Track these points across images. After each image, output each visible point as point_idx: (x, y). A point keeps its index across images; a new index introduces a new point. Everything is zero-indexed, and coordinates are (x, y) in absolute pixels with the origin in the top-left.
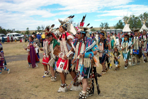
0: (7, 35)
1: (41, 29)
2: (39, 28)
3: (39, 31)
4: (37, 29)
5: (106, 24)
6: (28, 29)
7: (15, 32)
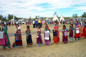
0: (19, 20)
1: (38, 18)
2: (37, 17)
3: (37, 19)
4: (35, 18)
5: (76, 15)
6: (30, 17)
7: (23, 19)
